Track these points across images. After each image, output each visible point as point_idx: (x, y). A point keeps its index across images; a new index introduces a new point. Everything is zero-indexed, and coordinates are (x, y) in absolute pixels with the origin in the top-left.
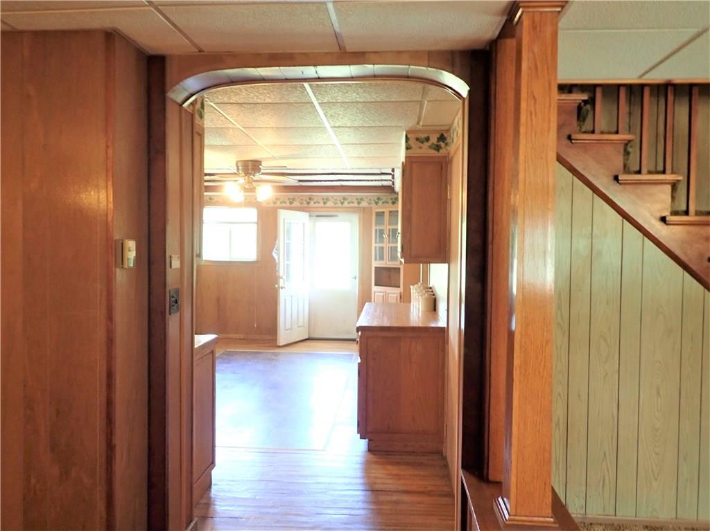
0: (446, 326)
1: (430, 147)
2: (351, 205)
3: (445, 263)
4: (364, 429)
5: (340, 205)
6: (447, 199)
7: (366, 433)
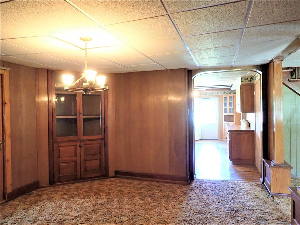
0: (255, 130)
1: (248, 81)
2: (215, 95)
3: (254, 112)
4: (231, 158)
5: (211, 95)
6: (254, 95)
7: (232, 159)
